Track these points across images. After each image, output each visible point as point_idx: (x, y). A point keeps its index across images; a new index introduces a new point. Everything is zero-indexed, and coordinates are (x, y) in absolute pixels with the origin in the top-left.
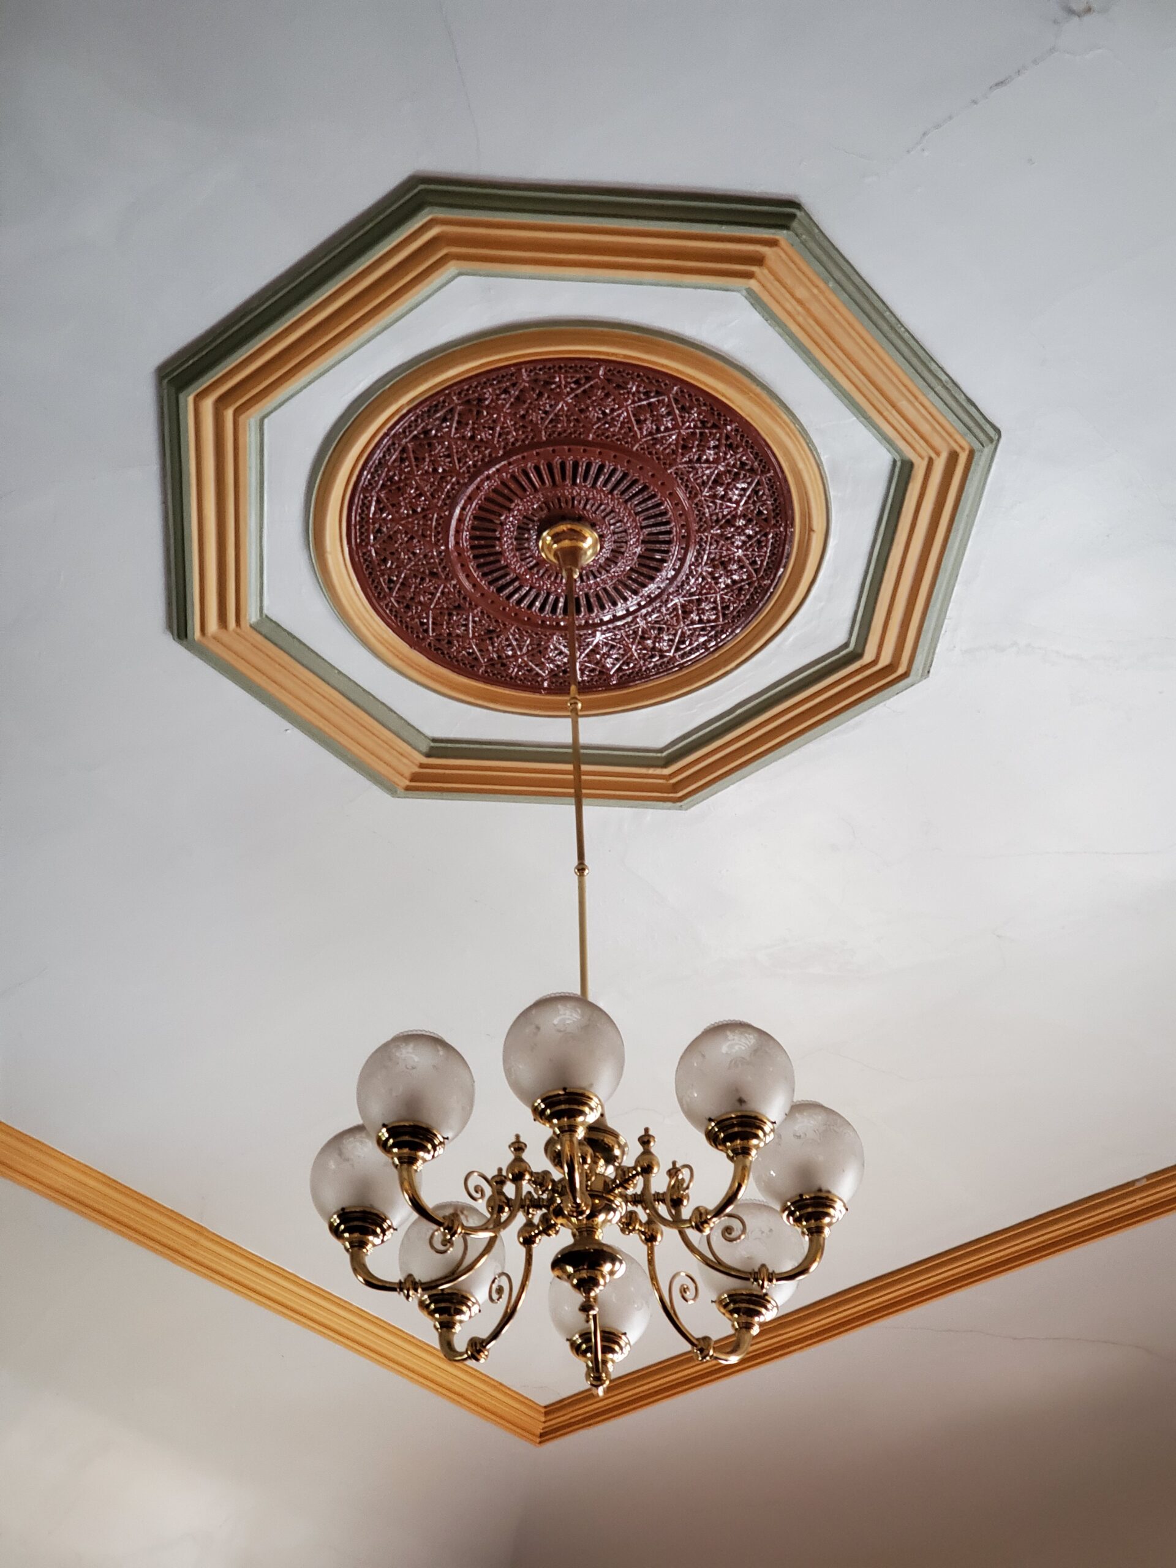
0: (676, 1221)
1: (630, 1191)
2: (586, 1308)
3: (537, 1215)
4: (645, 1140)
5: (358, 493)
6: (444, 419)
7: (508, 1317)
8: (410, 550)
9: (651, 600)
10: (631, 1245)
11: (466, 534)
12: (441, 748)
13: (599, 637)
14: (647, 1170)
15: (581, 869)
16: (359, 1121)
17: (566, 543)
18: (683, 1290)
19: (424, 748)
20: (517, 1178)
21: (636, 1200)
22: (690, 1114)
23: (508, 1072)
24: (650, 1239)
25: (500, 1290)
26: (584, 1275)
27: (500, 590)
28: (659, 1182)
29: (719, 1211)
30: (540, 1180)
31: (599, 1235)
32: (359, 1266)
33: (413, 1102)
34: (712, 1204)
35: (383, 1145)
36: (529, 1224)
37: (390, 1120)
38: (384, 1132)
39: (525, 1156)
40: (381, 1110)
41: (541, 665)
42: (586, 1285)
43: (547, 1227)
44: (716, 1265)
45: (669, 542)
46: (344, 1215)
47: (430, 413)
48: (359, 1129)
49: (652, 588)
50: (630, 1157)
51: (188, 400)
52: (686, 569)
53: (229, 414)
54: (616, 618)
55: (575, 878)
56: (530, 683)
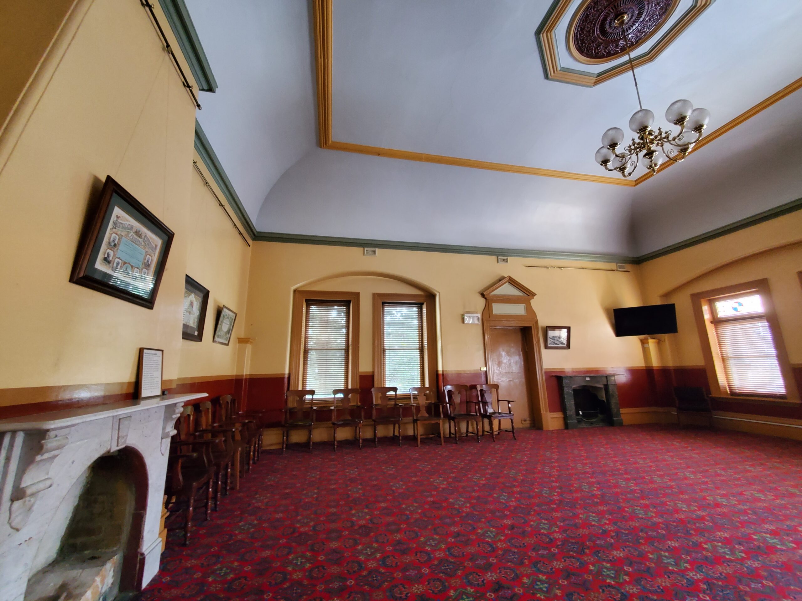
0: (669, 141)
1: (658, 139)
2: (651, 161)
3: (638, 150)
4: (659, 129)
5: (575, 35)
6: (590, 9)
7: (635, 168)
8: (587, 40)
9: (641, 22)
10: (659, 148)
11: (598, 30)
12: (599, 75)
13: (630, 36)
14: (661, 134)
15: (636, 85)
16: (602, 146)
17: (620, 20)
18: (670, 152)
19: (596, 76)
20: (634, 145)
21: (659, 140)
22: (670, 121)
23: (631, 128)
24: (662, 146)
25: (633, 164)
26: (650, 156)
27: (607, 38)
28: (664, 135)
29: (678, 136)
30: (639, 144)
31: (652, 149)
32: (606, 168)
33: (612, 140)
34: (676, 135)
35: (609, 149)
36: (637, 152)
37: (609, 144)
38: (608, 147)
39: (635, 141)
40: (607, 143)
41: (618, 48)
42: (651, 158)
43: (640, 151)
44: (679, 145)
45: (645, 6)
46: (602, 162)
47: (587, 10)
48: (603, 147)
49: (641, 19)
50: (657, 133)
51: (541, 35)
52: (649, 11)
53: (549, 34)
54: (633, 30)
55: (635, 88)
56: (616, 53)
